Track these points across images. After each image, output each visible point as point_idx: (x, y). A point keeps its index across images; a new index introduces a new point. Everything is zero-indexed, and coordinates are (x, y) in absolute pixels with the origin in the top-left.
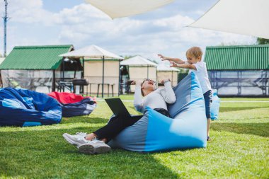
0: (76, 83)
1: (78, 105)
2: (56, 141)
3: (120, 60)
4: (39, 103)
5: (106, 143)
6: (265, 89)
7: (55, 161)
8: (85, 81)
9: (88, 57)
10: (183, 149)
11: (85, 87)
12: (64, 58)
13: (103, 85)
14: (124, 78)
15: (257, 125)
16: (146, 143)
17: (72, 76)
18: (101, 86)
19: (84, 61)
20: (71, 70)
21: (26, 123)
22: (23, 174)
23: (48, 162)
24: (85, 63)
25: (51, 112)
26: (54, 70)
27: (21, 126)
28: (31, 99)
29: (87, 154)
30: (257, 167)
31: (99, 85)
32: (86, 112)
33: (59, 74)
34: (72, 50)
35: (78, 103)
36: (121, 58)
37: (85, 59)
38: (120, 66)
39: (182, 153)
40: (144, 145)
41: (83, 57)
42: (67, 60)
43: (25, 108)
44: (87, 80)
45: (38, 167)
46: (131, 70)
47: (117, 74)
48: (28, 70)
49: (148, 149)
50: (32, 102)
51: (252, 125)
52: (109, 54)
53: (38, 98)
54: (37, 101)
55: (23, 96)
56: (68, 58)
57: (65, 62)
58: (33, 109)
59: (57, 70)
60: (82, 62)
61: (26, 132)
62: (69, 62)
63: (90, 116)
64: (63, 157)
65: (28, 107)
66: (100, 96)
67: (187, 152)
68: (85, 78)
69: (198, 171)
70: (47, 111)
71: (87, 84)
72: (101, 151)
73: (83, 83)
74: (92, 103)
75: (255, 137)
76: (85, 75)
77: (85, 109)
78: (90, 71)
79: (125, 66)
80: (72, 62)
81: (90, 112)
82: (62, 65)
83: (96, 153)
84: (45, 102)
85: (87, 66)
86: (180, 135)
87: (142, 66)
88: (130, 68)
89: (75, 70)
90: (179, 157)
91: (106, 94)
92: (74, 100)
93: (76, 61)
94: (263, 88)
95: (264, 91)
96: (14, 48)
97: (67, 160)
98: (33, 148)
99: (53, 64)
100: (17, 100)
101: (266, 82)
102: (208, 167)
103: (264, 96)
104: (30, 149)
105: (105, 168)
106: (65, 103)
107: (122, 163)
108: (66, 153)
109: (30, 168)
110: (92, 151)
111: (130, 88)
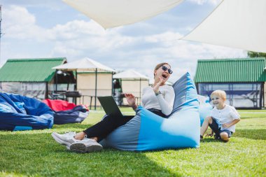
0: (68, 94)
1: (70, 113)
2: (47, 142)
3: (113, 73)
4: (30, 108)
5: (98, 142)
6: (256, 102)
7: (46, 159)
8: (78, 93)
9: (81, 69)
10: (176, 148)
11: (78, 99)
12: (57, 70)
13: (95, 97)
14: (117, 91)
15: (249, 131)
16: (139, 142)
17: (65, 89)
18: (93, 99)
19: (77, 73)
20: (64, 83)
21: (17, 127)
22: (11, 168)
23: (37, 159)
24: (78, 76)
25: (42, 116)
26: (47, 82)
27: (12, 130)
28: (23, 104)
30: (251, 163)
31: (92, 97)
32: (78, 119)
33: (52, 87)
34: (65, 62)
35: (70, 110)
36: (114, 71)
37: (78, 71)
38: (113, 79)
39: (175, 152)
40: (137, 144)
41: (76, 70)
42: (60, 72)
43: (16, 112)
44: (80, 92)
45: (27, 163)
46: (124, 84)
47: (110, 87)
48: (20, 82)
49: (140, 148)
50: (24, 106)
51: (244, 131)
52: (101, 67)
53: (30, 103)
54: (29, 106)
55: (15, 101)
56: (62, 70)
57: (58, 75)
59: (50, 82)
60: (75, 74)
61: (16, 135)
62: (62, 75)
63: (82, 123)
64: (53, 155)
65: (19, 111)
66: (93, 108)
67: (180, 151)
68: (78, 90)
69: (191, 166)
70: (39, 115)
71: (79, 96)
72: (92, 150)
73: (76, 95)
74: (84, 111)
75: (248, 140)
76: (78, 87)
77: (77, 117)
78: (83, 84)
79: (117, 80)
80: (65, 74)
81: (83, 119)
82: (55, 78)
83: (88, 152)
84: (36, 107)
85: (80, 79)
86: (173, 134)
87: (135, 80)
88: (123, 82)
89: (68, 83)
90: (172, 155)
91: (98, 106)
92: (67, 108)
93: (69, 74)
94: (254, 100)
95: (255, 104)
96: (8, 61)
97: (57, 158)
98: (23, 148)
99: (46, 77)
100: (7, 104)
101: (257, 94)
102: (202, 164)
103: (255, 108)
104: (20, 148)
105: (96, 164)
106: (57, 111)
107: (114, 159)
108: (56, 151)
109: (19, 164)
110: (84, 150)
111: (122, 101)
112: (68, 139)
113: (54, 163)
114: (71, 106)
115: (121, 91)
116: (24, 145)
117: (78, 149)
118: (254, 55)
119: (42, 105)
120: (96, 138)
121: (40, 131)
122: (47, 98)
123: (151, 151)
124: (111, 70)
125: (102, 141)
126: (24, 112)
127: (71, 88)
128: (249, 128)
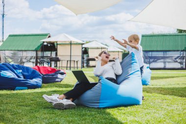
0: (52, 59)
2: (38, 100)
3: (82, 44)
4: (26, 74)
5: (73, 101)
6: (183, 64)
7: (37, 114)
8: (58, 58)
10: (126, 106)
11: (58, 63)
12: (44, 42)
13: (70, 61)
14: (85, 56)
16: (100, 101)
17: (49, 55)
19: (57, 44)
21: (17, 88)
23: (32, 115)
24: (58, 46)
26: (36, 51)
27: (14, 89)
28: (21, 71)
29: (59, 109)
30: (177, 118)
31: (68, 61)
33: (40, 54)
34: (49, 37)
35: (53, 74)
37: (58, 43)
38: (83, 48)
39: (125, 108)
40: (99, 103)
41: (57, 42)
42: (45, 44)
43: (16, 77)
44: (60, 58)
45: (25, 118)
46: (90, 51)
47: (80, 54)
48: (18, 50)
49: (101, 105)
50: (21, 73)
51: (173, 89)
52: (74, 40)
53: (25, 70)
54: (25, 72)
55: (16, 69)
56: (47, 42)
57: (45, 45)
59: (39, 51)
60: (56, 45)
61: (17, 94)
62: (47, 45)
63: (61, 83)
64: (42, 111)
65: (19, 77)
66: (68, 68)
67: (129, 107)
68: (58, 56)
69: (136, 121)
70: (32, 79)
71: (59, 61)
72: (69, 107)
73: (57, 60)
74: (63, 74)
75: (176, 97)
76: (58, 54)
77: (57, 78)
78: (62, 52)
79: (86, 48)
80: (49, 45)
81: (62, 80)
82: (42, 47)
83: (66, 109)
84: (30, 73)
85: (59, 48)
88: (89, 50)
89: (51, 51)
90: (123, 111)
91: (72, 67)
92: (51, 72)
93: (52, 45)
94: (181, 63)
95: (182, 65)
96: (9, 36)
97: (45, 114)
98: (22, 105)
99: (36, 47)
100: (10, 71)
101: (183, 59)
102: (143, 118)
103: (182, 69)
104: (20, 106)
105: (71, 119)
106: (44, 74)
107: (83, 115)
108: (45, 108)
109: (20, 119)
111: (89, 63)
112: (54, 99)
113: (44, 117)
114: (53, 70)
115: (88, 56)
116: (22, 102)
119: (34, 72)
121: (33, 90)
122: (36, 65)
123: (109, 107)
124: (82, 42)
125: (75, 101)
126: (22, 77)
127: (54, 53)
128: (177, 86)
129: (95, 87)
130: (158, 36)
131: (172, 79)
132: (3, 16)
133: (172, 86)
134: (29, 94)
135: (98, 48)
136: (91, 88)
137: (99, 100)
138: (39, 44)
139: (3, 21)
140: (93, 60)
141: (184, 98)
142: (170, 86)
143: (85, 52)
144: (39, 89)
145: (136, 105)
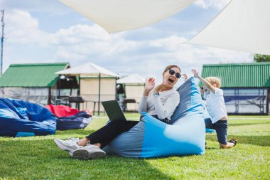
0: (72, 100)
1: (73, 119)
2: (50, 148)
3: (117, 78)
4: (33, 113)
6: (263, 107)
7: (47, 165)
8: (81, 98)
10: (181, 155)
11: (81, 104)
12: (60, 75)
13: (99, 102)
16: (143, 149)
17: (68, 95)
18: (97, 104)
19: (80, 78)
20: (67, 88)
21: (19, 133)
22: (13, 175)
23: (40, 166)
24: (82, 81)
26: (49, 88)
28: (25, 109)
30: (258, 171)
31: (95, 103)
32: (82, 126)
33: (55, 93)
34: (69, 67)
35: (73, 116)
36: (118, 76)
37: (81, 76)
40: (141, 151)
41: (79, 75)
42: (63, 77)
43: (18, 118)
44: (83, 97)
45: (29, 170)
46: (127, 89)
47: (114, 92)
48: (23, 87)
50: (26, 112)
52: (105, 72)
53: (32, 109)
54: (31, 111)
55: (17, 106)
56: (64, 75)
57: (62, 80)
58: (27, 119)
59: (53, 88)
60: (78, 79)
61: (18, 141)
62: (65, 80)
63: (86, 129)
65: (21, 117)
66: (96, 114)
67: (185, 158)
68: (81, 96)
69: (196, 173)
70: (42, 121)
71: (83, 102)
72: (96, 156)
73: (79, 101)
74: (87, 116)
75: (255, 146)
76: (81, 92)
77: (81, 123)
78: (86, 89)
79: (121, 85)
80: (68, 80)
81: (86, 125)
82: (58, 83)
83: (91, 159)
84: (39, 112)
85: (83, 84)
88: (126, 87)
89: (71, 89)
90: (177, 162)
91: (102, 112)
92: (70, 113)
93: (72, 79)
94: (260, 106)
95: (262, 109)
96: (10, 66)
97: (60, 164)
98: (25, 155)
99: (49, 82)
100: (10, 109)
101: (263, 100)
102: (207, 171)
103: (262, 114)
104: (22, 155)
105: (99, 170)
106: (60, 116)
107: (117, 166)
108: (59, 158)
109: (21, 171)
110: (87, 157)
111: (126, 107)
112: (71, 145)
113: (56, 169)
114: (74, 112)
115: (125, 97)
116: (26, 151)
117: (82, 156)
118: (260, 59)
119: (45, 111)
120: (99, 144)
121: (43, 137)
122: (49, 103)
123: (155, 158)
124: (115, 75)
126: (27, 117)
127: (74, 93)
128: (256, 134)
129: (135, 128)
130: (227, 66)
131: (248, 126)
132: (2, 41)
133: (249, 135)
134: (37, 141)
135: (139, 85)
136: (129, 130)
137: (141, 147)
138: (53, 78)
139: (2, 47)
140: (133, 101)
141: (267, 147)
142: (245, 135)
143: (121, 90)
144: (53, 136)
145: (197, 154)
